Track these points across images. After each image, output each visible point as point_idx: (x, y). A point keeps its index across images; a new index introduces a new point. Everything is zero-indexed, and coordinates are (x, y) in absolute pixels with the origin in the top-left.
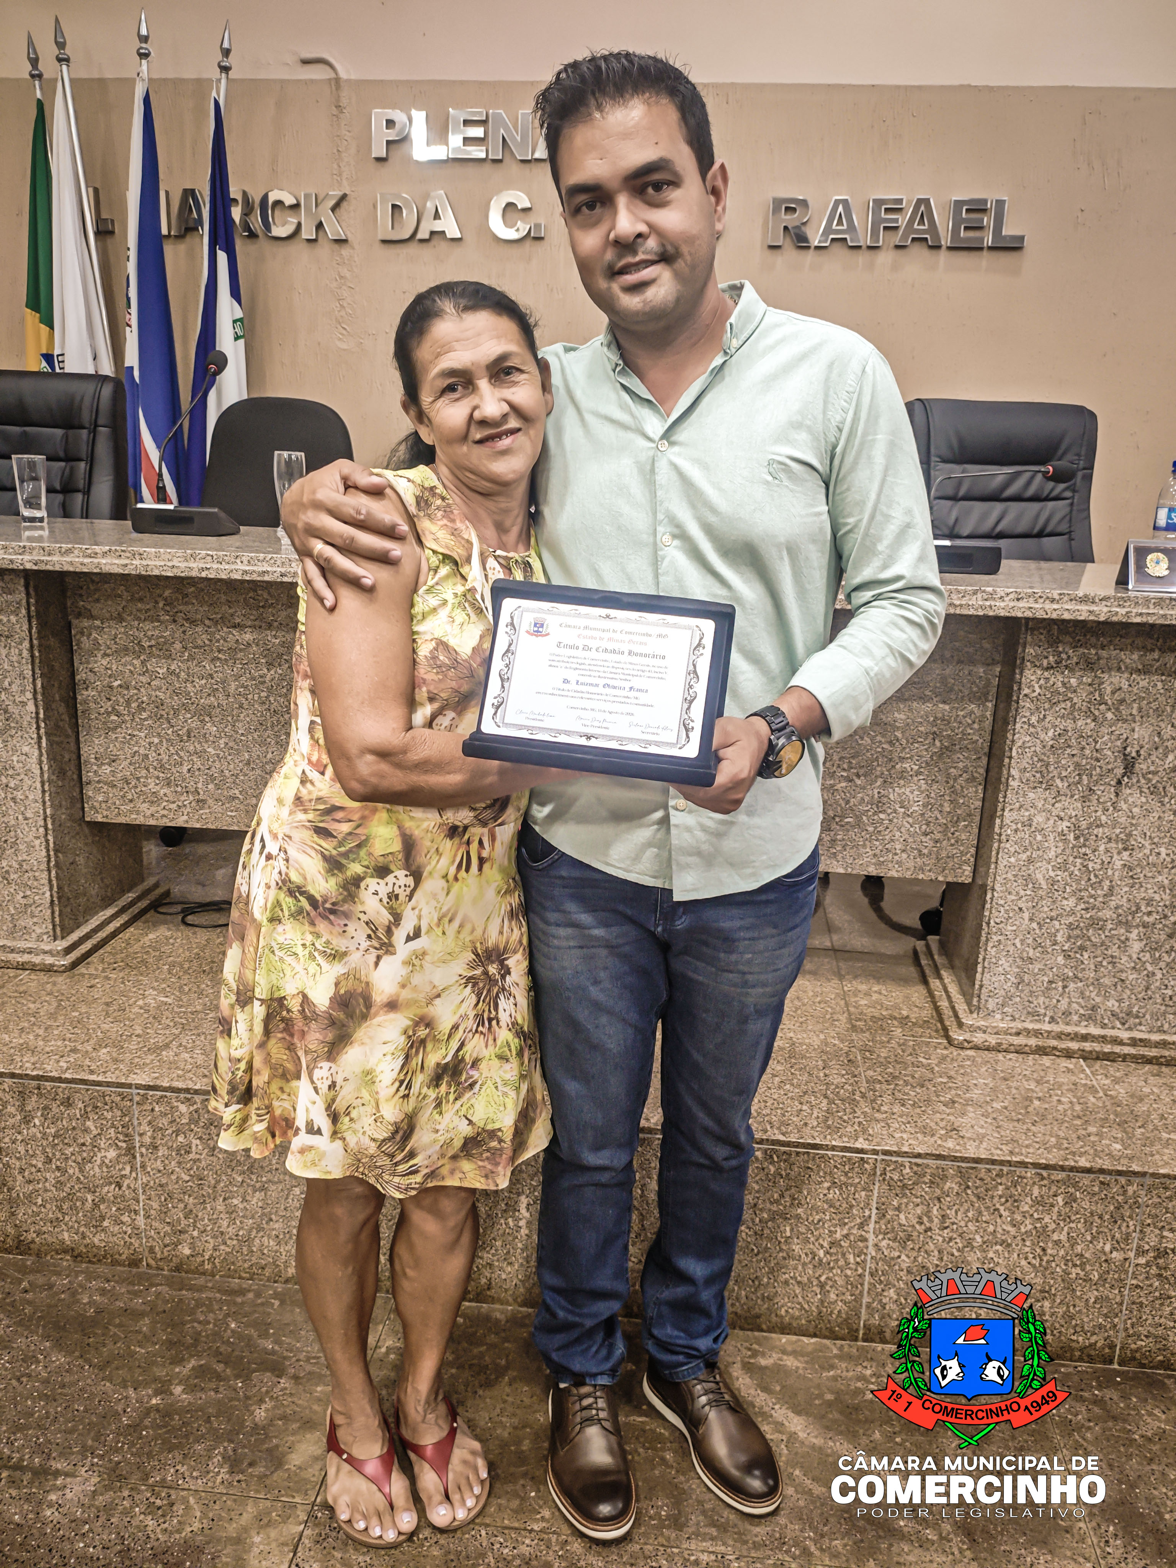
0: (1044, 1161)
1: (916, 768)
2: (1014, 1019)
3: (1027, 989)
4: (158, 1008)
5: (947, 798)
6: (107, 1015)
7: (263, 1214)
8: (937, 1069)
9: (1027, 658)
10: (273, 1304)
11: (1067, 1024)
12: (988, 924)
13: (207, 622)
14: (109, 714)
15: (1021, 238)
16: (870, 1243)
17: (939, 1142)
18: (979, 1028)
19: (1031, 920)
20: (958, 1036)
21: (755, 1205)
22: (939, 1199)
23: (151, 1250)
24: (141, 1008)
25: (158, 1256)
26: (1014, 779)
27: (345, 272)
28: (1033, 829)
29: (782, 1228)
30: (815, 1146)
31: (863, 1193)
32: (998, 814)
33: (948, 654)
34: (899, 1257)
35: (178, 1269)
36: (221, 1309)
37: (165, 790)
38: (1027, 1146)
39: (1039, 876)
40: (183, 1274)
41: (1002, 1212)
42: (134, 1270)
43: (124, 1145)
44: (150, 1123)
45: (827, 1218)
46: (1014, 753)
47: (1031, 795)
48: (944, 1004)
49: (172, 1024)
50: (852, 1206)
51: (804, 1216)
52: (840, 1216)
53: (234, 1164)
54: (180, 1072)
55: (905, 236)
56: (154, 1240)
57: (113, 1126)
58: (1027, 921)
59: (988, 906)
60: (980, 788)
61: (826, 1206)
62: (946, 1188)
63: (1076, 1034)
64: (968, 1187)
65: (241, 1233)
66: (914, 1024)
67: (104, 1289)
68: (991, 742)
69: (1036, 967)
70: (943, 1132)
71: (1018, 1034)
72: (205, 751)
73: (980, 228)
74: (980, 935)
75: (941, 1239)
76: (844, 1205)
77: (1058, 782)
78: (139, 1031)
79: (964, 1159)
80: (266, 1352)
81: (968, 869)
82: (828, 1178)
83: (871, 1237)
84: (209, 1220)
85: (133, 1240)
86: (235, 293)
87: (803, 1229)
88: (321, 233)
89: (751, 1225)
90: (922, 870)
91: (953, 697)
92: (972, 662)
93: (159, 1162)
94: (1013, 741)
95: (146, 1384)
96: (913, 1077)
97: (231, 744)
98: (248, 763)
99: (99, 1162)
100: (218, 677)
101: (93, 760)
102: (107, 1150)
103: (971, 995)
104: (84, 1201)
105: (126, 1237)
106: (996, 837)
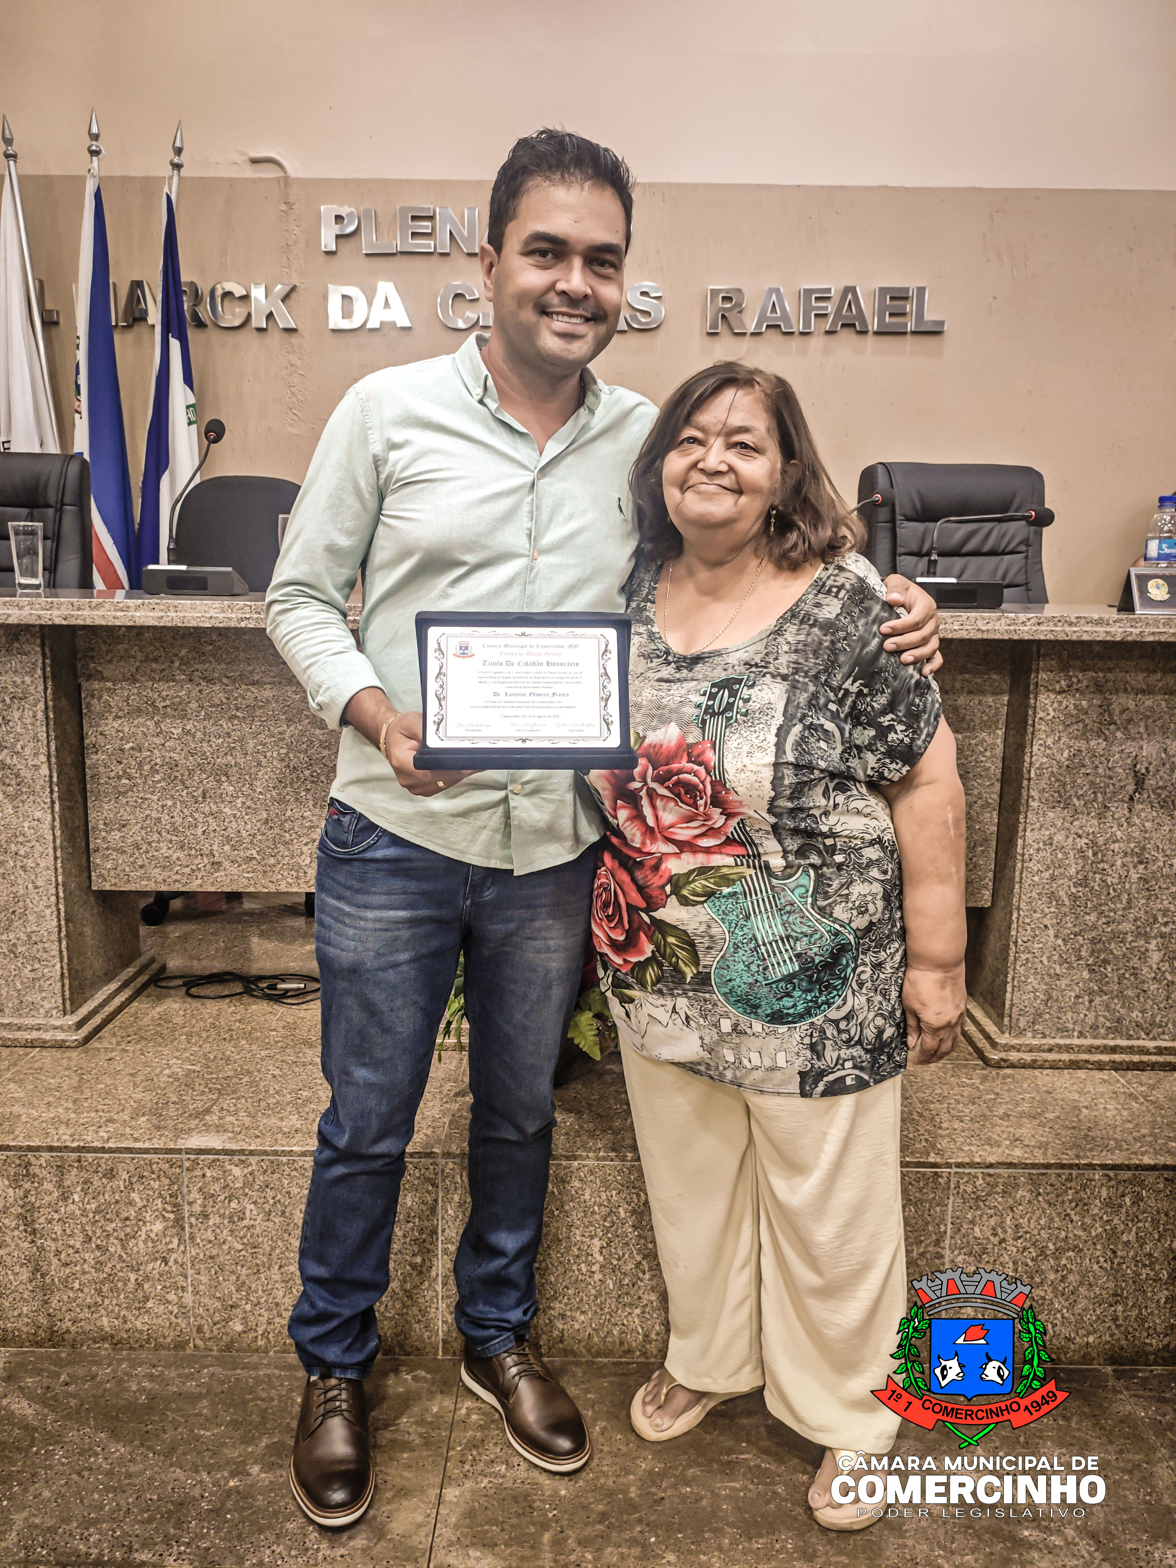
0: (1109, 1162)
2: (1044, 1036)
3: (1056, 1005)
4: (187, 1075)
6: (136, 1085)
8: (981, 1087)
9: (1040, 683)
11: (1096, 1037)
12: (1016, 943)
13: (225, 680)
14: (119, 778)
15: (942, 323)
16: (947, 1260)
17: (1007, 1152)
18: (1013, 1047)
19: (1056, 936)
20: (994, 1056)
22: (1012, 1209)
23: (200, 1329)
24: (169, 1077)
25: (207, 1336)
26: (1034, 800)
27: (295, 360)
28: (1054, 847)
31: (938, 1209)
32: (1020, 834)
35: (228, 1348)
36: (282, 1385)
37: (179, 854)
38: (1090, 1150)
39: (1062, 893)
40: (234, 1353)
41: (1073, 1217)
42: (181, 1353)
43: (172, 1216)
44: (200, 1190)
46: (1033, 775)
47: (1051, 815)
49: (207, 1090)
50: (927, 1223)
52: (916, 1234)
54: (230, 1135)
55: (834, 323)
56: (202, 1318)
57: (160, 1195)
58: (1052, 938)
59: (1014, 925)
60: (995, 814)
62: (1018, 1196)
63: (1105, 1047)
64: (1039, 1194)
67: (152, 1375)
68: (1003, 768)
69: (1063, 983)
70: (1008, 1143)
71: (1050, 1050)
72: (221, 812)
73: (903, 314)
74: (1008, 955)
75: (1015, 1250)
76: (920, 1222)
77: (1075, 801)
78: (174, 1099)
79: (1034, 1166)
81: (987, 894)
83: (947, 1253)
84: (264, 1291)
85: (179, 1321)
86: (188, 380)
88: (270, 323)
91: (966, 726)
92: (982, 692)
93: (209, 1232)
94: (1031, 763)
95: (220, 1468)
96: (962, 1096)
97: (249, 803)
98: (266, 822)
99: (144, 1237)
100: (236, 735)
101: (102, 826)
102: (151, 1223)
103: (1001, 1016)
104: (126, 1281)
105: (172, 1317)
106: (1019, 857)
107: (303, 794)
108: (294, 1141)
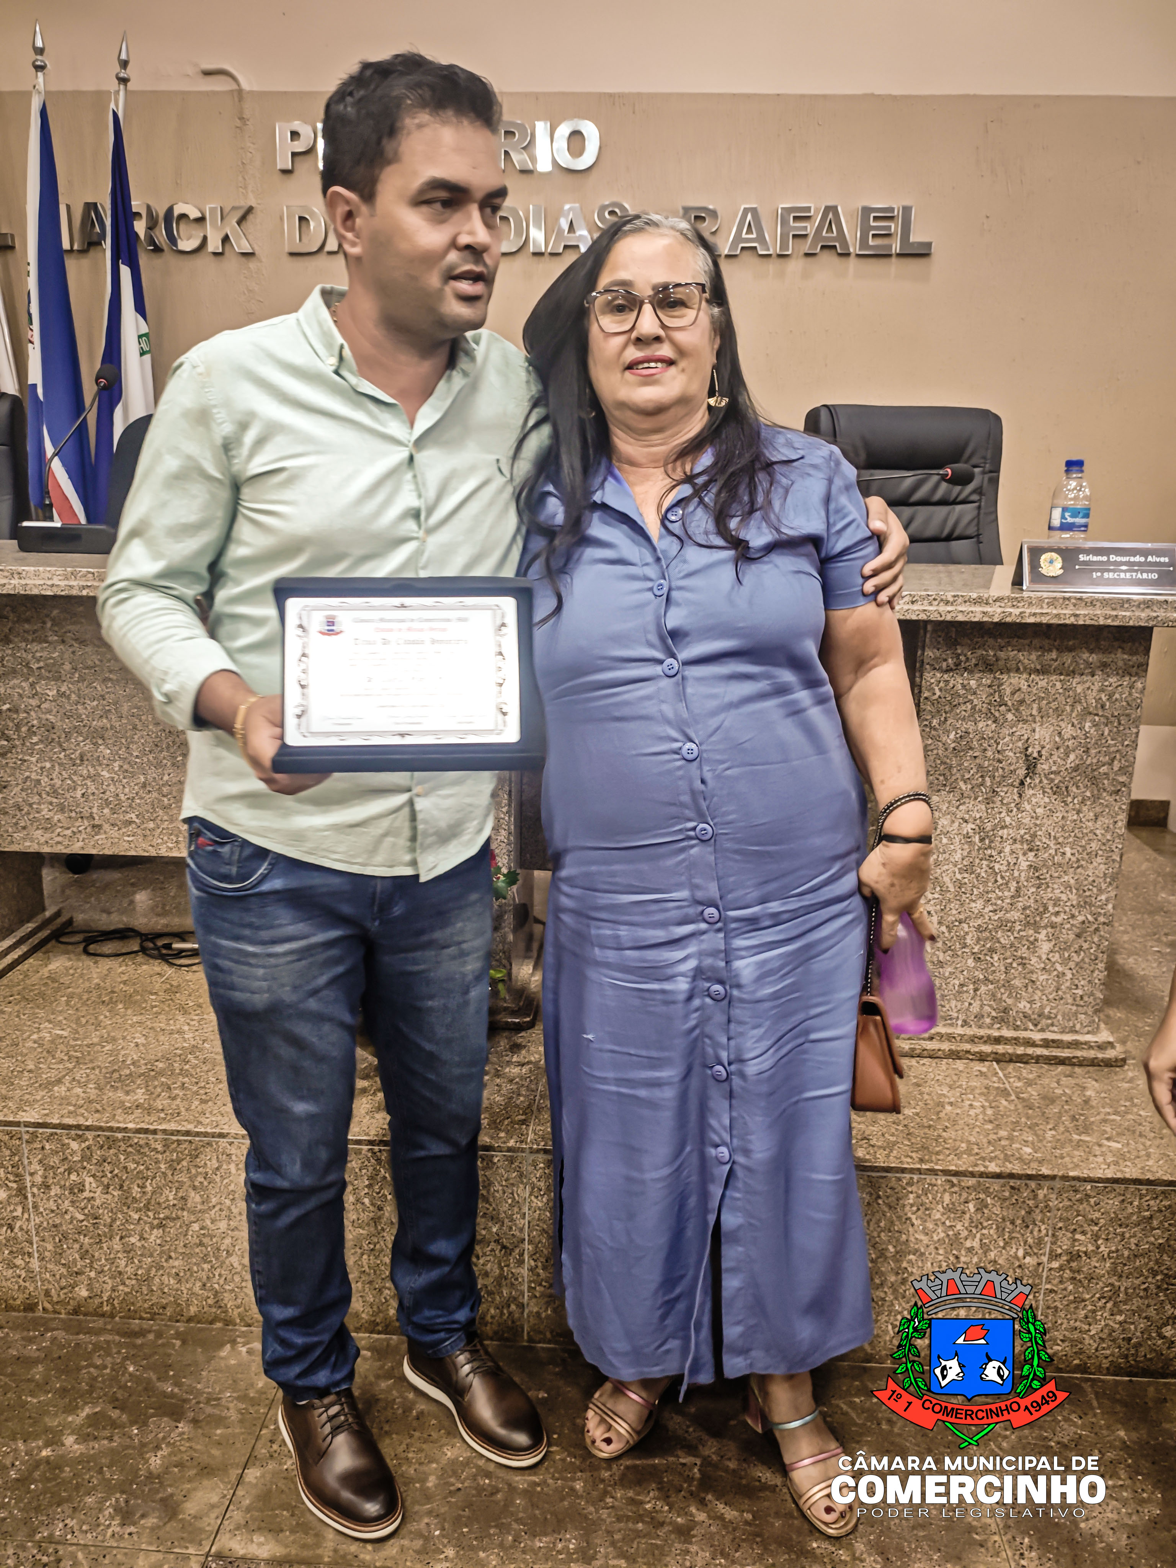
0: (953, 1168)
4: (52, 1041)
7: (162, 1252)
9: (926, 661)
10: (174, 1345)
11: (980, 1027)
15: (929, 245)
19: (940, 923)
23: (47, 1293)
24: (35, 1042)
25: (55, 1299)
27: (253, 285)
35: (75, 1312)
36: (119, 1352)
37: (60, 816)
38: (938, 1153)
39: (946, 879)
40: (81, 1317)
41: (914, 1221)
42: (30, 1315)
43: (14, 1185)
44: (40, 1162)
49: (66, 1058)
53: (129, 1201)
54: (71, 1108)
55: (814, 244)
56: (49, 1282)
57: (2, 1165)
63: (989, 1037)
64: (879, 1197)
65: (140, 1272)
69: (947, 971)
71: (931, 1038)
72: (100, 775)
73: (888, 235)
77: (962, 784)
78: (31, 1066)
79: (874, 1169)
80: (164, 1394)
84: (106, 1260)
85: (27, 1285)
86: (140, 308)
88: (227, 246)
93: (51, 1202)
95: (37, 1437)
97: (126, 767)
98: (144, 786)
100: (110, 698)
105: (20, 1280)
107: (179, 758)
108: (131, 1117)
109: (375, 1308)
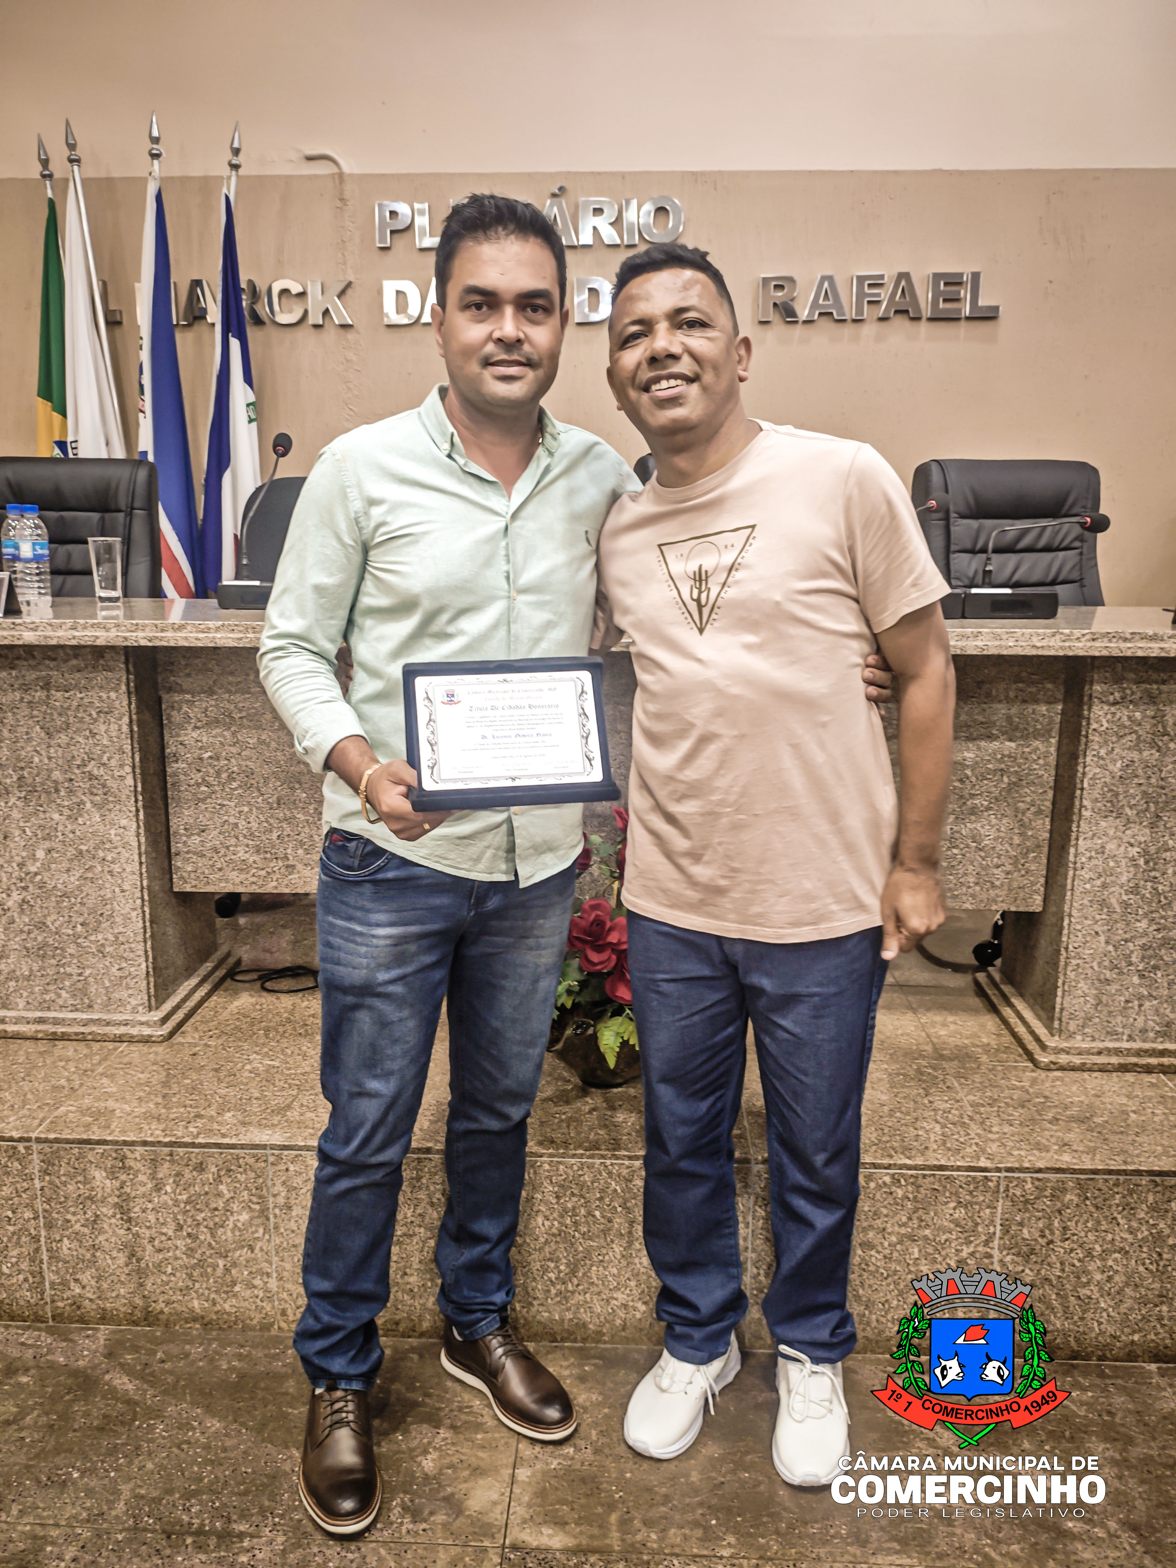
0: (1156, 1168)
1: (986, 803)
2: (1094, 1039)
3: (1105, 1010)
4: (267, 1071)
5: (1017, 831)
6: (220, 1081)
8: (1031, 1090)
9: (1094, 695)
11: (1145, 1041)
12: (1067, 949)
14: (198, 785)
15: (997, 309)
16: (996, 1260)
17: (1056, 1157)
18: (1063, 1050)
19: (1107, 943)
20: (1044, 1058)
21: (884, 1229)
22: (1059, 1212)
23: (284, 1313)
24: (251, 1072)
26: (1086, 810)
27: (351, 355)
28: (1106, 856)
29: (911, 1250)
30: (941, 1168)
31: (988, 1211)
32: (1073, 842)
33: (1012, 694)
34: (1023, 1271)
37: (255, 857)
38: (1137, 1156)
39: (1113, 901)
41: (1119, 1220)
42: (266, 1334)
43: (257, 1207)
44: (284, 1183)
45: (954, 1237)
46: (1085, 785)
47: (1103, 824)
48: (1021, 1029)
49: (286, 1086)
50: (977, 1224)
51: (931, 1237)
52: (966, 1234)
54: (311, 1131)
55: (888, 309)
56: (286, 1302)
57: (246, 1188)
58: (1103, 945)
59: (1065, 932)
60: (1048, 820)
61: (952, 1226)
62: (1066, 1200)
63: (1154, 1050)
64: (1087, 1198)
66: (997, 1050)
67: (240, 1355)
68: (1056, 776)
69: (1113, 988)
70: (1056, 1147)
71: (1099, 1053)
72: (295, 818)
73: (958, 300)
74: (1059, 960)
75: (1062, 1251)
76: (970, 1224)
77: (1127, 810)
78: (257, 1095)
79: (1082, 1171)
80: (417, 1404)
81: (1038, 899)
82: (954, 1198)
83: (996, 1253)
85: (264, 1304)
86: (248, 378)
87: (930, 1250)
88: (327, 320)
89: (880, 1249)
90: (996, 902)
91: (1018, 734)
92: (1036, 701)
93: (292, 1223)
94: (1084, 773)
96: (1012, 1099)
99: (231, 1226)
101: (182, 831)
102: (239, 1214)
103: (1051, 1019)
104: (215, 1267)
105: (258, 1301)
106: (1071, 865)
109: (602, 1319)
